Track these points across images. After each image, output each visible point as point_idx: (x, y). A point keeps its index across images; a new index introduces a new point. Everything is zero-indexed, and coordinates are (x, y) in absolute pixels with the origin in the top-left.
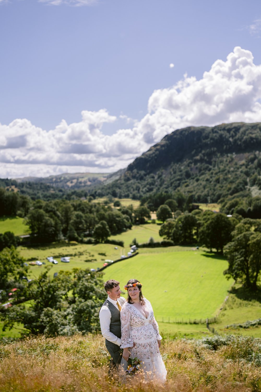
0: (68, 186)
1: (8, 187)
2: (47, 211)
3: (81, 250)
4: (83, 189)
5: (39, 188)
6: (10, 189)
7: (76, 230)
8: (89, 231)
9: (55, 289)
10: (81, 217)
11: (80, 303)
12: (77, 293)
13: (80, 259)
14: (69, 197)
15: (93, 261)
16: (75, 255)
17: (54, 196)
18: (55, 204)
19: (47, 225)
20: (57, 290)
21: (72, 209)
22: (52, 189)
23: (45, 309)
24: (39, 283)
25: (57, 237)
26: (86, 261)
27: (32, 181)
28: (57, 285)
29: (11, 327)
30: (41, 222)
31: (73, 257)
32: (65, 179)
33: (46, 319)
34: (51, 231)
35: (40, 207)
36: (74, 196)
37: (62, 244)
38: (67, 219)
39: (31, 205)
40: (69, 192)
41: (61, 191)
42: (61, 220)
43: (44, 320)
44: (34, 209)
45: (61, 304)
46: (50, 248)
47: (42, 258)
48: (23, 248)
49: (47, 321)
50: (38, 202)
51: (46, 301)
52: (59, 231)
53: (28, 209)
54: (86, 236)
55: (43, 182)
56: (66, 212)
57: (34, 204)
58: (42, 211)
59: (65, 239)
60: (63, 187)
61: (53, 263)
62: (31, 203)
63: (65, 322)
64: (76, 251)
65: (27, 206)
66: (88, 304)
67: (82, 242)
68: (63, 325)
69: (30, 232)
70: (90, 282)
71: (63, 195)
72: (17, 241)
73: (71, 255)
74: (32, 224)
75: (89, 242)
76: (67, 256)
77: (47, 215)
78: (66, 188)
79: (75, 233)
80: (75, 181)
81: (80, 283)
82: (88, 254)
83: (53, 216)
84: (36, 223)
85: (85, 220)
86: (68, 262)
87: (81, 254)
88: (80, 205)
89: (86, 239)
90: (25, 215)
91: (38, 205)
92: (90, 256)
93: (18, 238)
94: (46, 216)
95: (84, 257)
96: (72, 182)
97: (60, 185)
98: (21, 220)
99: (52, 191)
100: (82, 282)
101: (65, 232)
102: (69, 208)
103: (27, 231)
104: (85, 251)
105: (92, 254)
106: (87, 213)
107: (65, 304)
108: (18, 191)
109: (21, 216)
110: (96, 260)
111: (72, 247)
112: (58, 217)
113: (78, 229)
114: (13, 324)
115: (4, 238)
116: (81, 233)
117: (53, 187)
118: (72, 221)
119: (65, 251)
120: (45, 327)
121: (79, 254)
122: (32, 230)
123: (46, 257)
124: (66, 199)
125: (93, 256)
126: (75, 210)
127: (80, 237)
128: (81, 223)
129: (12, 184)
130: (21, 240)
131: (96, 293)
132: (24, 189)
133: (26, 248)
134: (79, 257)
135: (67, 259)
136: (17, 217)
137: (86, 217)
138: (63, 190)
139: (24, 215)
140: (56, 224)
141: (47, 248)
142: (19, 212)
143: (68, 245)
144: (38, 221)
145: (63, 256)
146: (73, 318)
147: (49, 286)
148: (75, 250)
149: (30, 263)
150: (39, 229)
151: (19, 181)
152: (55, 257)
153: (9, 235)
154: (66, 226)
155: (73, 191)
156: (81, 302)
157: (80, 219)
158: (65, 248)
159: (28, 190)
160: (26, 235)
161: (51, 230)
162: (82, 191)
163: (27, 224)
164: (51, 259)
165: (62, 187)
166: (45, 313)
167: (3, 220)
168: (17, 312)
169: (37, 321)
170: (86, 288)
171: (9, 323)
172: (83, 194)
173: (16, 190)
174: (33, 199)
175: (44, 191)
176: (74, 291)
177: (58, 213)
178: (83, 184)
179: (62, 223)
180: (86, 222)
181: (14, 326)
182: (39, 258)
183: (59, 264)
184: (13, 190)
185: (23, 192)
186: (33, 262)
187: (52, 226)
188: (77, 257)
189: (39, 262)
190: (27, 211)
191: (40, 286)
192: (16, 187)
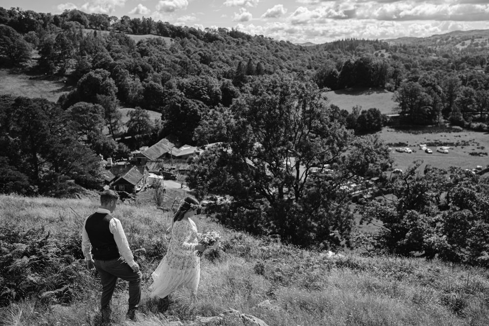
0: (457, 50)
1: (378, 52)
2: (424, 85)
3: (467, 139)
4: (479, 54)
5: (416, 52)
6: (380, 54)
7: (462, 111)
8: (481, 114)
9: (424, 189)
10: (472, 94)
11: (454, 212)
12: (452, 198)
13: (463, 150)
14: (457, 66)
15: (481, 155)
16: (457, 144)
17: (436, 63)
18: (436, 76)
19: (422, 103)
20: (427, 191)
21: (460, 82)
22: (434, 54)
23: (409, 212)
24: (405, 179)
25: (435, 119)
26: (472, 154)
27: (408, 43)
28: (427, 185)
29: (370, 222)
30: (416, 98)
31: (454, 147)
32: (454, 39)
33: (410, 222)
34: (428, 111)
35: (416, 79)
36: (464, 64)
37: (441, 128)
38: (451, 95)
39: (404, 76)
40: (458, 58)
41: (446, 56)
42: (443, 98)
43: (407, 223)
44: (407, 82)
45: (430, 208)
46: (423, 133)
47: (412, 145)
48: (390, 130)
49: (411, 225)
50: (413, 73)
51: (412, 201)
52: (438, 111)
53: (400, 80)
54: (475, 120)
55: (423, 44)
56: (451, 86)
57: (408, 75)
58: (417, 84)
59: (445, 122)
60: (450, 51)
61: (426, 151)
62: (404, 74)
63: (431, 229)
64: (460, 140)
65: (398, 77)
66: (464, 214)
67: (469, 128)
68: (429, 232)
69: (401, 110)
70: (470, 187)
71: (449, 62)
72: (383, 120)
73: (452, 144)
74: (403, 101)
75: (479, 129)
76: (445, 144)
77: (424, 89)
78: (454, 52)
79: (460, 115)
80: (468, 42)
81: (457, 187)
82: (476, 145)
83: (432, 91)
84: (408, 99)
85: (476, 99)
86: (447, 153)
87: (465, 144)
88: (471, 78)
89: (475, 125)
90: (396, 89)
91: (414, 76)
92: (478, 148)
93: (384, 117)
94: (423, 91)
95: (469, 149)
96: (463, 44)
97: (446, 48)
98: (391, 94)
99: (433, 57)
100: (459, 186)
101: (446, 113)
102: (456, 81)
103: (397, 109)
104: (472, 141)
105: (481, 145)
106: (481, 89)
107: (434, 208)
108: (389, 57)
109: (390, 89)
110: (486, 154)
111: (453, 134)
112: (439, 93)
113: (464, 110)
114: (371, 219)
115: (368, 116)
116: (470, 116)
117: (435, 52)
118: (457, 99)
119: (443, 137)
120: (407, 231)
121: (463, 143)
122: (402, 109)
123: (418, 143)
124: (453, 68)
125: (483, 148)
126: (464, 84)
127: (468, 122)
128: (470, 102)
129: (383, 48)
130: (388, 120)
131: (477, 202)
132: (397, 54)
133: (393, 130)
134: (462, 148)
135: (446, 149)
136: (386, 90)
137: (479, 94)
138: (449, 54)
139: (394, 88)
140: (435, 102)
141: (421, 132)
142: (388, 84)
143: (449, 130)
144: (411, 96)
145: (441, 145)
146: (442, 226)
147: (416, 185)
148: (458, 138)
149: (397, 148)
150: (411, 107)
151: (391, 44)
152: (429, 145)
153: (375, 113)
154: (449, 105)
155: (464, 56)
156: (455, 210)
157: (470, 97)
158: (444, 134)
159: (402, 56)
160: (396, 114)
161: (426, 110)
162: (477, 57)
163: (396, 101)
164: (424, 147)
165: (448, 51)
166: (408, 215)
167: (369, 94)
168: (377, 207)
169: (399, 223)
170: (464, 194)
171: (367, 217)
172: (478, 61)
173: (387, 55)
174: (407, 67)
175: (422, 57)
176: (448, 195)
177: (440, 88)
178: (480, 47)
179: (443, 102)
180: (478, 101)
181: (372, 221)
182: (409, 144)
183: (433, 154)
184: (382, 55)
185: (395, 58)
186: (401, 149)
187: (429, 105)
188: (459, 147)
189: (408, 149)
190: (398, 84)
191: (406, 183)
192: (387, 51)
